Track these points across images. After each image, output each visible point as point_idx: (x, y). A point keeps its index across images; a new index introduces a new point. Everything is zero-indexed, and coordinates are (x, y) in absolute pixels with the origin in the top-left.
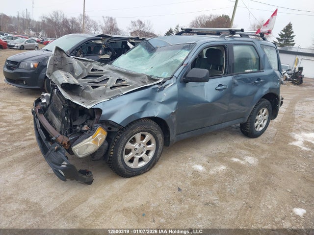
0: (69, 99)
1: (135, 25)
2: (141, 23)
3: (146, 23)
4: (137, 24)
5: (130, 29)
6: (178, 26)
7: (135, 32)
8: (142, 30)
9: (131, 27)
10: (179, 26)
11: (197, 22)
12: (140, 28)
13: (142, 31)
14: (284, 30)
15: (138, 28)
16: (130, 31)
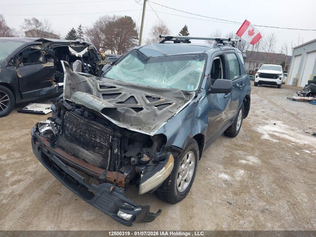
0: (125, 127)
1: (30, 24)
2: (37, 21)
3: (43, 22)
4: (32, 22)
5: (24, 28)
6: (80, 26)
7: (30, 31)
8: (39, 29)
9: (25, 26)
10: (82, 26)
11: (101, 22)
12: (37, 27)
13: (40, 31)
14: (181, 32)
15: (34, 27)
16: (24, 30)
